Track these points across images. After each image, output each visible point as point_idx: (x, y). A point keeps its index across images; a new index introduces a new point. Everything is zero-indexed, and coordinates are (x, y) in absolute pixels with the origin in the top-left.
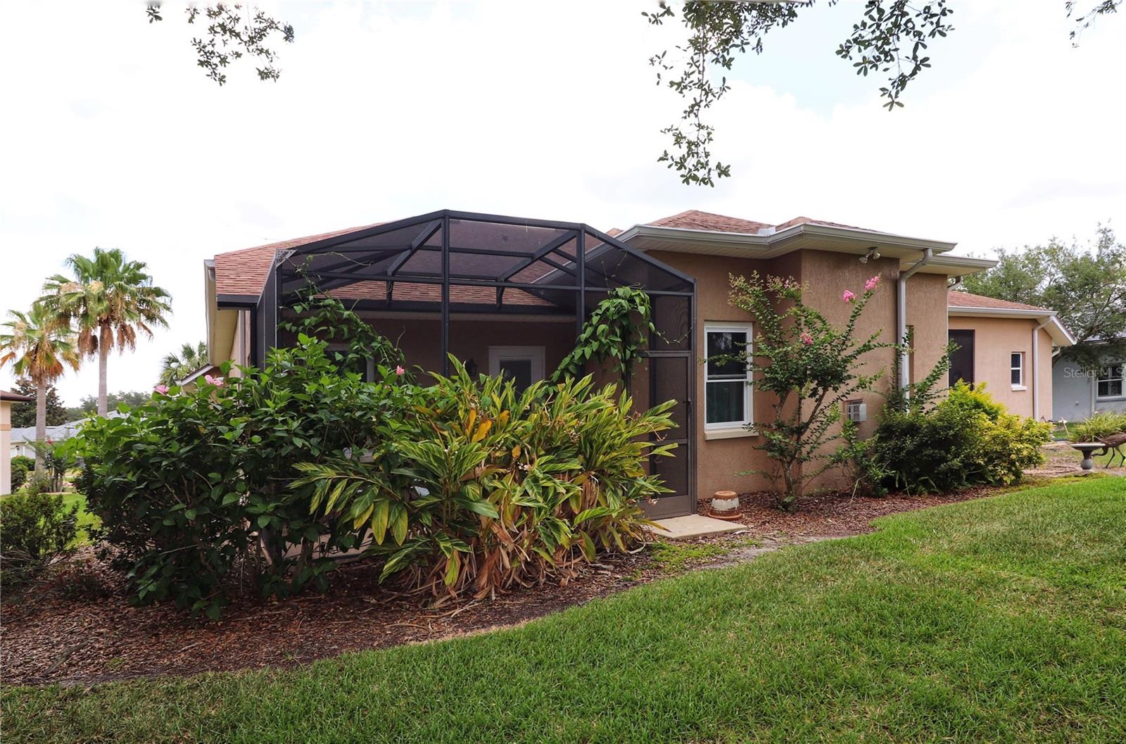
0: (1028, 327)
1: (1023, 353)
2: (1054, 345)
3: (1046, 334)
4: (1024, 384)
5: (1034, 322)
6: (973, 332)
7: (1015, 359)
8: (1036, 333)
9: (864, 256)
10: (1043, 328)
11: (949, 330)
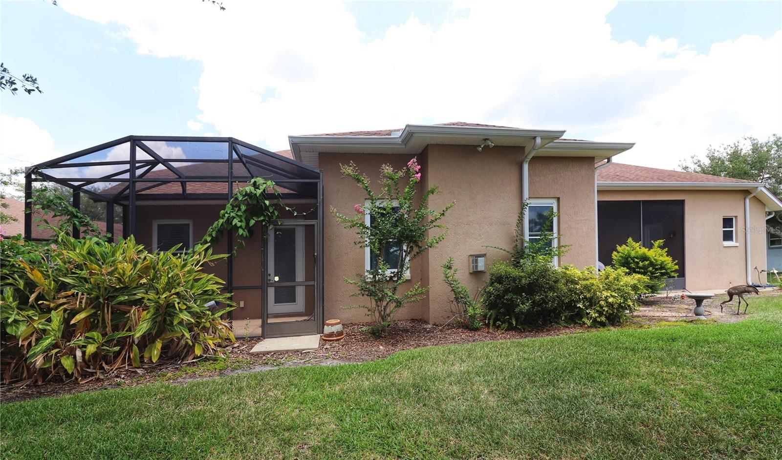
0: (740, 197)
1: (736, 217)
2: (767, 210)
3: (759, 201)
4: (737, 241)
5: (746, 192)
6: (682, 202)
7: (728, 222)
8: (748, 201)
9: (480, 146)
10: (754, 196)
11: (598, 201)
